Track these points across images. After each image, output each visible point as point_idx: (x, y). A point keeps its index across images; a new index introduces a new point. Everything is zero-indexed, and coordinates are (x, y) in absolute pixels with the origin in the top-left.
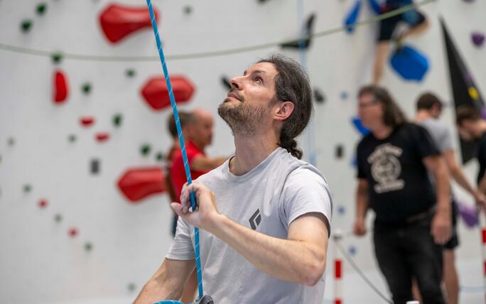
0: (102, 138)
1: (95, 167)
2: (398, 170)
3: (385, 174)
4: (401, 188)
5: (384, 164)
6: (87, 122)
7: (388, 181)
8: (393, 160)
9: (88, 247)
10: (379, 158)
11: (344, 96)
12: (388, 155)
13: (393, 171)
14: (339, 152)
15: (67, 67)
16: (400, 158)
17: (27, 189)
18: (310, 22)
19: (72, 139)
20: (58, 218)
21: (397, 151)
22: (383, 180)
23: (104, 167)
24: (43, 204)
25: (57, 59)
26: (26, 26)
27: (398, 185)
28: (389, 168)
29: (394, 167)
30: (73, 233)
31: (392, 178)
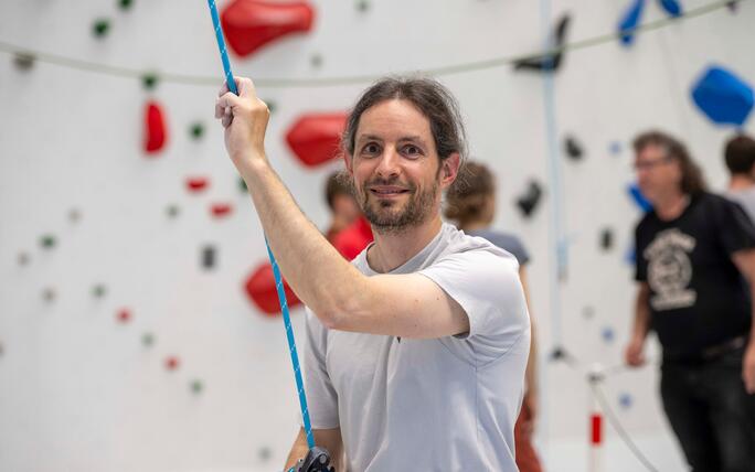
0: (220, 211)
1: (209, 258)
2: (687, 274)
3: (666, 279)
4: (691, 305)
5: (667, 263)
6: (196, 186)
7: (672, 291)
8: (681, 258)
9: (196, 387)
10: (660, 253)
11: (615, 149)
12: (674, 248)
13: (680, 275)
14: (607, 240)
15: (165, 96)
16: (691, 255)
17: (99, 292)
18: (562, 28)
19: (173, 212)
20: (148, 340)
21: (687, 243)
22: (663, 289)
23: (223, 259)
24: (124, 316)
25: (150, 82)
26: (101, 29)
27: (686, 298)
28: (673, 271)
29: (681, 268)
30: (172, 364)
31: (677, 286)
